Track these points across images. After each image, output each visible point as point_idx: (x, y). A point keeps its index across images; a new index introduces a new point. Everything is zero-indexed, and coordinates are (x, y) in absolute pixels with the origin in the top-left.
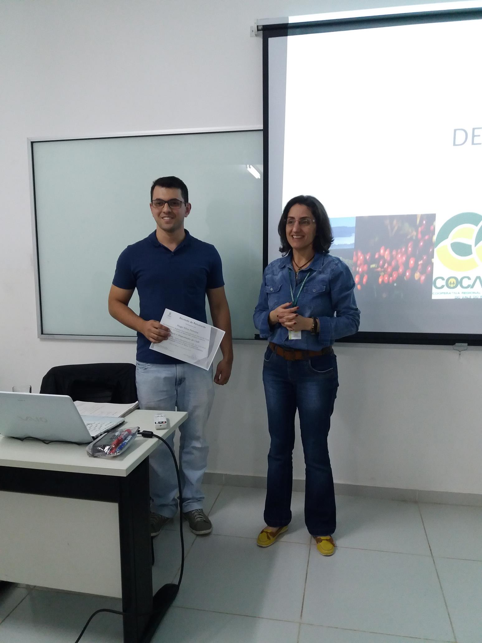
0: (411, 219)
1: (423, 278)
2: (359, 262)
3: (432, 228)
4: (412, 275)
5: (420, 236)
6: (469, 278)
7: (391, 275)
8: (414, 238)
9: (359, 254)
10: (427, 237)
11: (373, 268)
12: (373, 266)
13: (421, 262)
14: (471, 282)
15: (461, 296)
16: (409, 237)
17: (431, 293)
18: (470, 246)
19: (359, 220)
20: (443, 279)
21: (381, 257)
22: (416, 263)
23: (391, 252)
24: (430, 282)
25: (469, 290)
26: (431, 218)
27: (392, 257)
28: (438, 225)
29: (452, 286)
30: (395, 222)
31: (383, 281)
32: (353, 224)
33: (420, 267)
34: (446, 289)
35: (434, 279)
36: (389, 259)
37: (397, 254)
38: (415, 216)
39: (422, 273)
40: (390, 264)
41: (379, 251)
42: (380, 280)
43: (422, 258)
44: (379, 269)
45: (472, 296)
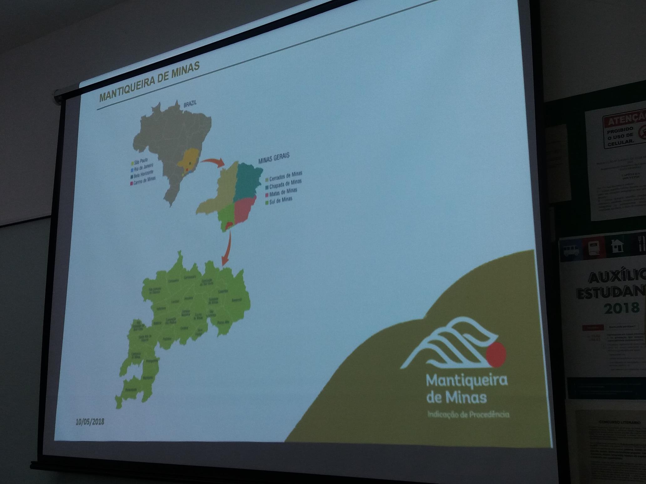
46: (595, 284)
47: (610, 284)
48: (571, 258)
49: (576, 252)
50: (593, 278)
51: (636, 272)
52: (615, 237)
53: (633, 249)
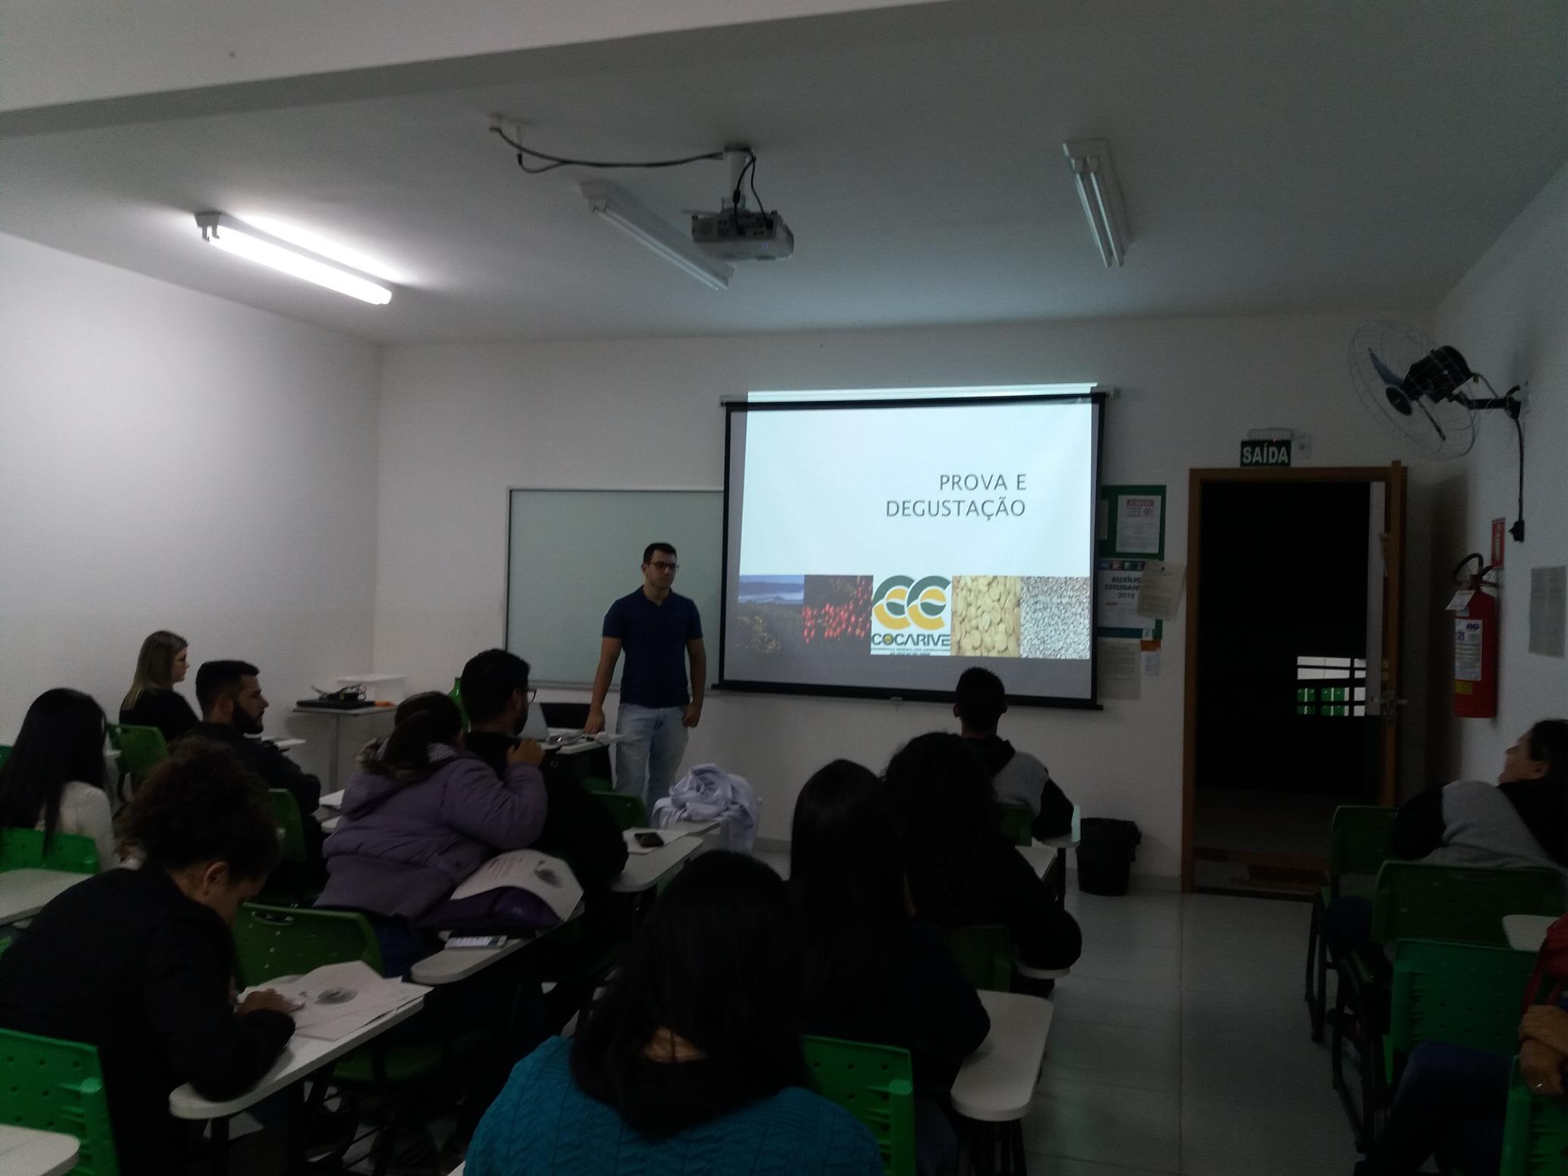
0: (851, 579)
1: (863, 634)
2: (807, 617)
3: (870, 588)
4: (854, 630)
5: (860, 595)
6: (903, 636)
7: (835, 630)
8: (855, 596)
9: (808, 609)
10: (866, 597)
11: (820, 624)
12: (819, 621)
13: (861, 619)
14: (905, 640)
15: (896, 653)
16: (850, 595)
17: (870, 650)
18: (903, 607)
19: (808, 578)
20: (880, 636)
21: (826, 613)
22: (857, 619)
23: (835, 609)
24: (869, 638)
25: (903, 647)
26: (869, 579)
27: (836, 614)
28: (876, 586)
29: (888, 642)
30: (838, 581)
31: (828, 634)
32: (802, 581)
33: (860, 624)
34: (882, 645)
35: (872, 634)
36: (833, 614)
37: (840, 612)
38: (855, 577)
39: (862, 630)
40: (834, 620)
41: (825, 608)
42: (826, 635)
43: (861, 616)
44: (825, 624)
45: (906, 653)
46: (1114, 583)
47: (1122, 584)
48: (1104, 569)
49: (1107, 566)
50: (1114, 580)
51: (1135, 579)
52: (1127, 561)
53: (1134, 567)
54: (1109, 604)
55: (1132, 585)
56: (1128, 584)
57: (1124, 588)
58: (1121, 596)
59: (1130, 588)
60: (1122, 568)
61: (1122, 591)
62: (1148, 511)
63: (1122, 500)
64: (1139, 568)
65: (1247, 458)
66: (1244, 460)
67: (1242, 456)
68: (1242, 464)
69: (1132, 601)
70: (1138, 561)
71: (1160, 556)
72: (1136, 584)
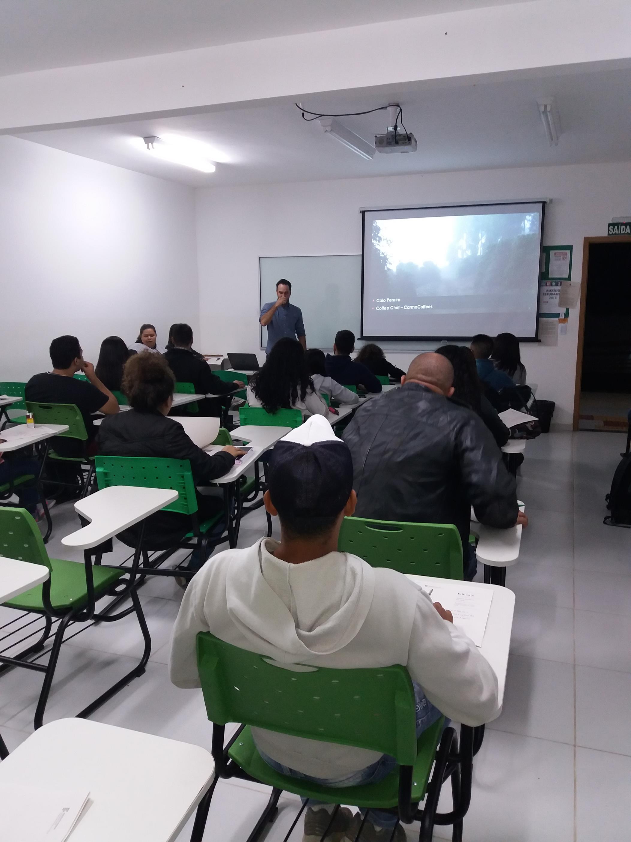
47: (551, 292)
48: (544, 286)
49: (546, 284)
50: (547, 291)
51: (557, 290)
52: (553, 282)
53: (557, 285)
54: (544, 302)
55: (555, 293)
56: (553, 293)
57: (552, 294)
58: (551, 298)
59: (555, 294)
60: (551, 285)
61: (551, 296)
62: (564, 258)
63: (552, 252)
64: (559, 284)
65: (611, 231)
66: (610, 232)
67: (609, 230)
68: (609, 234)
69: (556, 300)
70: (559, 281)
71: (569, 279)
72: (558, 292)
